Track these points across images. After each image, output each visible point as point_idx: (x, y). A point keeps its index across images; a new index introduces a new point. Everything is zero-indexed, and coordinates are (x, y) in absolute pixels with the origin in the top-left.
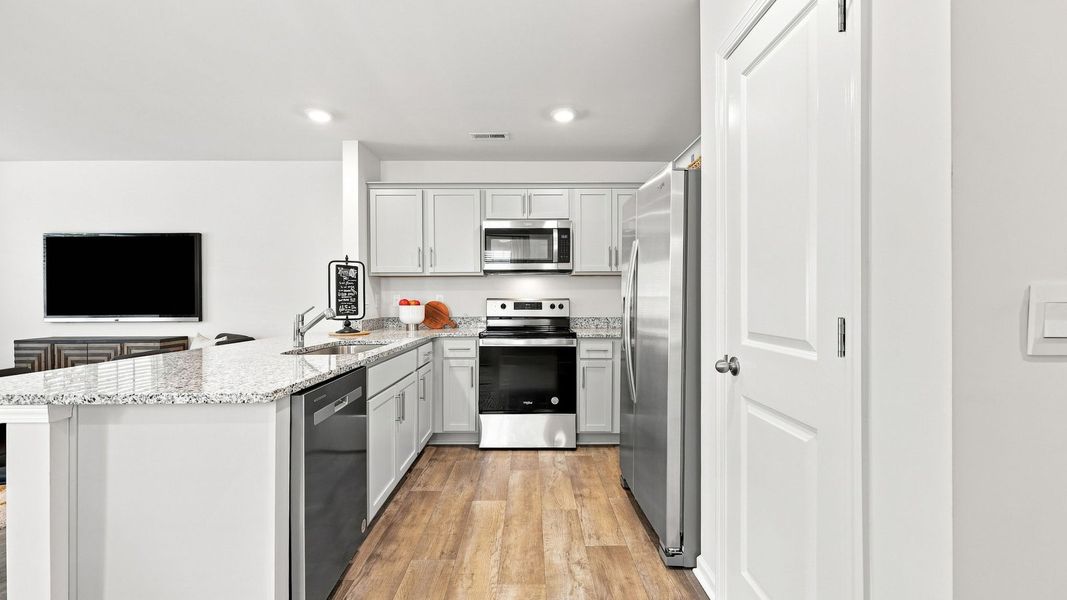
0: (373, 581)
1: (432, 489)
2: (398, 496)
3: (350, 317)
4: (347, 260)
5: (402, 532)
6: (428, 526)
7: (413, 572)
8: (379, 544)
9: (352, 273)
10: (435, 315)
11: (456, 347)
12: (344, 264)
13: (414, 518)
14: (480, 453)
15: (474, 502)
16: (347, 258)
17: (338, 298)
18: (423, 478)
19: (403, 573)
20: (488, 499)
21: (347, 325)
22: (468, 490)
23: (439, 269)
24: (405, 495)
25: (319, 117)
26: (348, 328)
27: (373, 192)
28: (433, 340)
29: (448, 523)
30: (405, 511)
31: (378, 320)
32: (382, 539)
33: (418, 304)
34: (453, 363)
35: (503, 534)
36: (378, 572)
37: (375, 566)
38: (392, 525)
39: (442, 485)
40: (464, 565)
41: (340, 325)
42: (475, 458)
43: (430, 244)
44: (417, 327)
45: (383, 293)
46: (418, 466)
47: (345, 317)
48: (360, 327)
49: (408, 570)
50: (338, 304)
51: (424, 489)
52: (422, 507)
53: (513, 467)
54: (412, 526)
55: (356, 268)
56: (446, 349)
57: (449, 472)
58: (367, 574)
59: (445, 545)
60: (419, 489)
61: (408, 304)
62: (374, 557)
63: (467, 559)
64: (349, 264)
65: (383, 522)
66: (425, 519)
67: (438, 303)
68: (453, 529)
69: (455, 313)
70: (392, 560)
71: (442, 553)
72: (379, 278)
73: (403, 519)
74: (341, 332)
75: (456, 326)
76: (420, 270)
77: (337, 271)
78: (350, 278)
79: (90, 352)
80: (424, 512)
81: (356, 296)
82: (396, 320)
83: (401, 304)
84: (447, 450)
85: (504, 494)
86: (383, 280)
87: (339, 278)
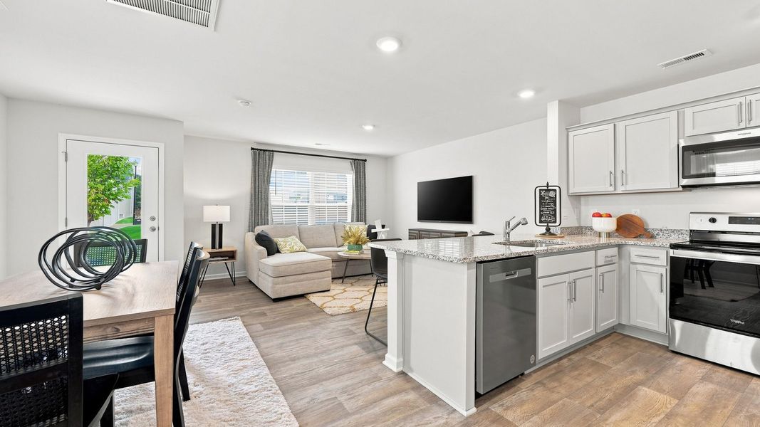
0: (534, 395)
1: (603, 362)
2: (572, 357)
3: (550, 224)
4: (548, 186)
5: (566, 379)
6: (588, 384)
7: (564, 405)
8: (547, 378)
9: (552, 194)
10: (628, 226)
11: (644, 254)
12: (546, 188)
13: (579, 374)
14: (670, 355)
15: (640, 387)
16: (548, 184)
17: (540, 211)
18: (600, 352)
19: (555, 402)
20: (658, 390)
21: (548, 230)
22: (640, 376)
23: (630, 187)
24: (577, 358)
25: (527, 95)
26: (548, 232)
27: (571, 134)
28: (620, 246)
29: (607, 390)
30: (575, 367)
31: (578, 227)
32: (550, 376)
33: (610, 216)
34: (640, 267)
35: (660, 421)
36: (539, 392)
37: (539, 388)
38: (561, 371)
39: (616, 363)
40: (608, 422)
41: (543, 230)
42: (661, 356)
43: (621, 167)
44: (609, 235)
45: (583, 208)
46: (600, 343)
47: (546, 224)
48: (559, 232)
49: (561, 402)
50: (541, 216)
51: (597, 361)
52: (590, 371)
53: (705, 379)
54: (576, 378)
55: (555, 190)
56: (632, 255)
57: (626, 357)
58: (532, 390)
59: (597, 402)
60: (593, 359)
61: (600, 215)
62: (540, 383)
63: (613, 418)
64: (549, 188)
65: (555, 368)
66: (589, 379)
67: (632, 216)
68: (609, 395)
69: (652, 224)
70: (552, 390)
71: (592, 406)
72: (577, 197)
73: (570, 371)
74: (544, 234)
75: (652, 237)
76: (612, 189)
77: (540, 193)
78: (550, 197)
80: (589, 375)
81: (555, 210)
82: (591, 229)
83: (594, 216)
84: (633, 341)
85: (680, 393)
86: (582, 198)
87: (541, 198)
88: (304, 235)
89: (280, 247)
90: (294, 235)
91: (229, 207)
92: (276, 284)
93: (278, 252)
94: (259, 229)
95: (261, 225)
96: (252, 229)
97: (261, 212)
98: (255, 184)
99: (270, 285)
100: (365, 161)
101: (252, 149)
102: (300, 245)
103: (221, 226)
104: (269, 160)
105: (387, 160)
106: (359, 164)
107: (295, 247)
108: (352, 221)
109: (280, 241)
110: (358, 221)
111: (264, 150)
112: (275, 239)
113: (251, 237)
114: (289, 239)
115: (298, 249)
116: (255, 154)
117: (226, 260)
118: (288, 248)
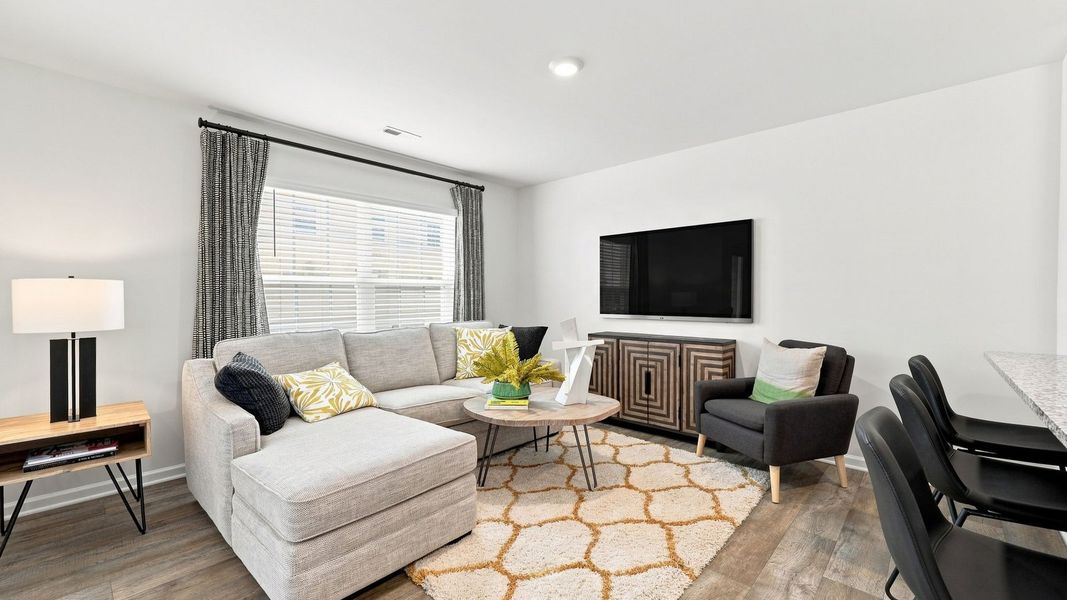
79: (650, 350)
88: (360, 360)
89: (300, 402)
90: (335, 359)
91: (122, 282)
92: (306, 569)
93: (294, 414)
94: (226, 352)
95: (235, 335)
96: (203, 348)
97: (233, 300)
98: (212, 220)
99: (284, 572)
100: (482, 189)
101: (202, 123)
102: (355, 392)
103: (88, 346)
104: (256, 161)
105: (522, 190)
106: (468, 193)
107: (345, 398)
108: (456, 319)
109: (296, 383)
110: (468, 318)
111: (240, 133)
112: (280, 379)
113: (200, 376)
114: (322, 374)
115: (353, 405)
116: (212, 139)
117: (107, 455)
118: (326, 403)
